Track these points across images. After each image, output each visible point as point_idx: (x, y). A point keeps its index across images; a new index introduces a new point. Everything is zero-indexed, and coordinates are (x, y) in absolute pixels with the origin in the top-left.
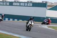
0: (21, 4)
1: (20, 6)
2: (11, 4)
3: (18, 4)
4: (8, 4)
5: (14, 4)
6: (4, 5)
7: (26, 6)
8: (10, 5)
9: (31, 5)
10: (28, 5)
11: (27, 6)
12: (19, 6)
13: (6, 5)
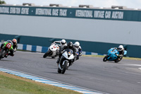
0: (96, 14)
1: (93, 18)
2: (71, 13)
3: (89, 14)
4: (64, 13)
5: (78, 13)
7: (108, 19)
8: (68, 16)
9: (121, 15)
10: (113, 17)
11: (111, 19)
12: (90, 18)
13: (59, 16)
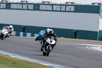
1: (53, 11)
2: (37, 7)
3: (50, 8)
4: (31, 7)
5: (42, 7)
6: (24, 9)
7: (63, 11)
8: (34, 9)
9: (73, 8)
10: (67, 10)
11: (65, 11)
13: (27, 9)
